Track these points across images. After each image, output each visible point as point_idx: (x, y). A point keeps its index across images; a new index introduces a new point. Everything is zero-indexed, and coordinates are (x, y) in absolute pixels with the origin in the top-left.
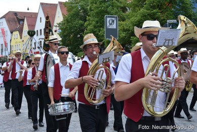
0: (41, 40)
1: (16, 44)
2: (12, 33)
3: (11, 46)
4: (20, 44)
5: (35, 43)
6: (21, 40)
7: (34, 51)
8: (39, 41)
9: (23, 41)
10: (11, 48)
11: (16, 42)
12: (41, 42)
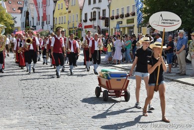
0: (95, 10)
1: (61, 16)
2: (55, 2)
3: (54, 18)
4: (66, 15)
5: (86, 14)
6: (67, 11)
7: (84, 24)
8: (93, 11)
9: (70, 12)
10: (54, 21)
11: (61, 14)
12: (95, 12)
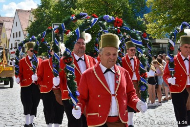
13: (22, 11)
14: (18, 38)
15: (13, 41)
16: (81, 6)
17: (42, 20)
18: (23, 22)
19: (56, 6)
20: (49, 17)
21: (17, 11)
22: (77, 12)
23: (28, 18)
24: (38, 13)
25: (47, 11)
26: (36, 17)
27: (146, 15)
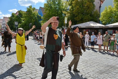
13: (6, 17)
14: (4, 25)
15: (3, 26)
16: (24, 17)
17: (12, 20)
18: (6, 21)
19: (16, 17)
20: (14, 19)
21: (4, 17)
22: (22, 19)
23: (7, 19)
24: (11, 18)
25: (13, 18)
26: (10, 19)
27: (41, 21)
